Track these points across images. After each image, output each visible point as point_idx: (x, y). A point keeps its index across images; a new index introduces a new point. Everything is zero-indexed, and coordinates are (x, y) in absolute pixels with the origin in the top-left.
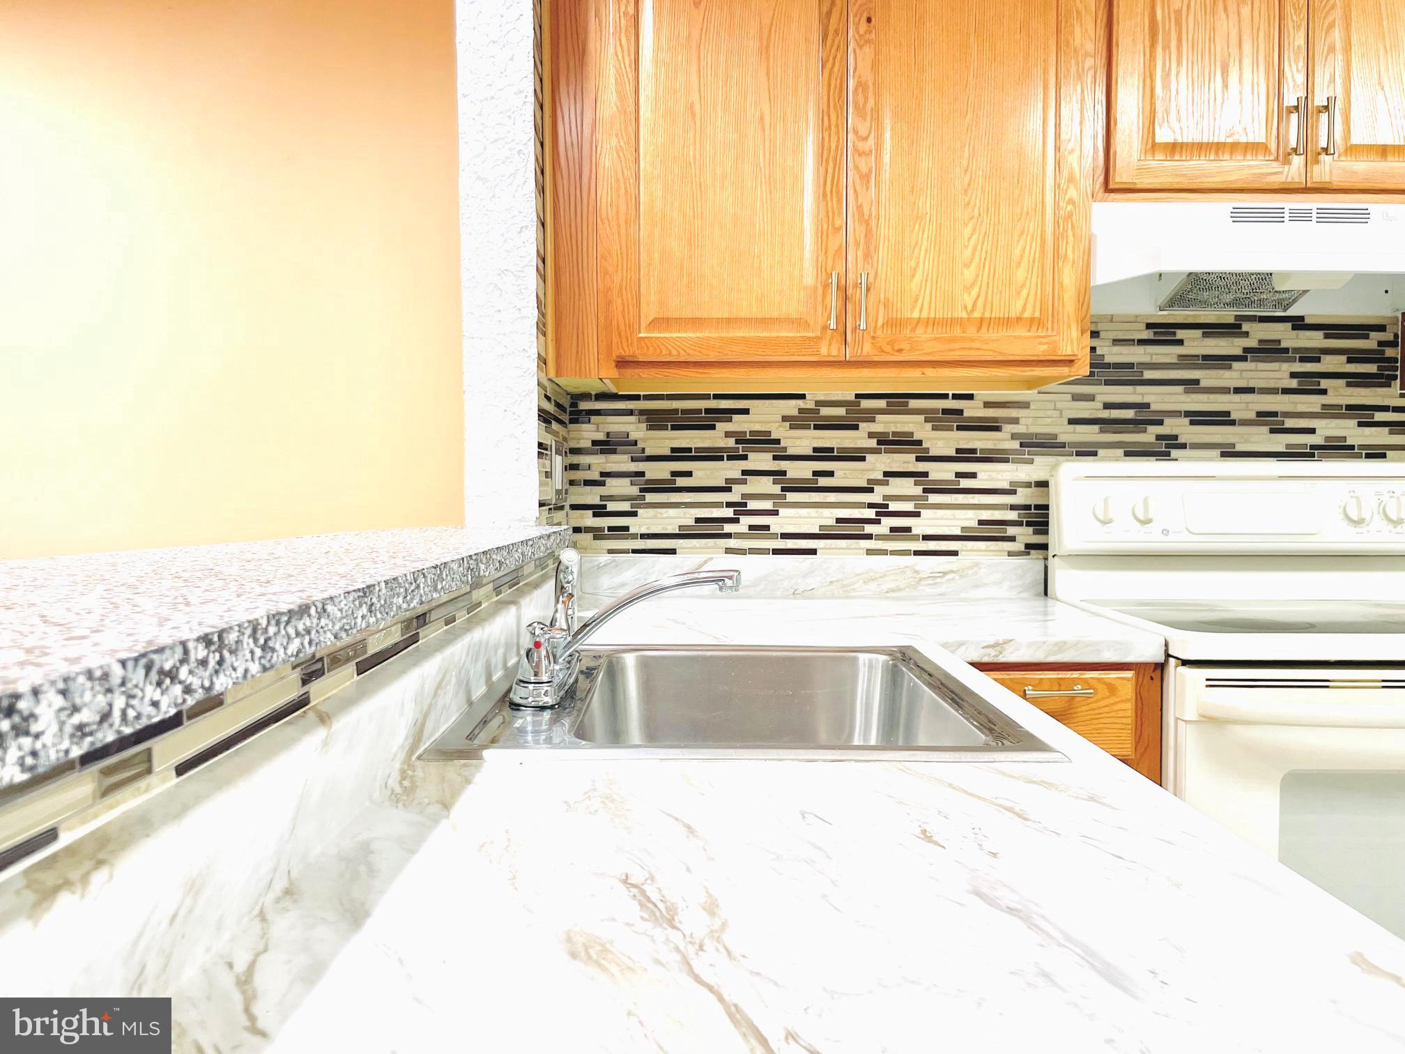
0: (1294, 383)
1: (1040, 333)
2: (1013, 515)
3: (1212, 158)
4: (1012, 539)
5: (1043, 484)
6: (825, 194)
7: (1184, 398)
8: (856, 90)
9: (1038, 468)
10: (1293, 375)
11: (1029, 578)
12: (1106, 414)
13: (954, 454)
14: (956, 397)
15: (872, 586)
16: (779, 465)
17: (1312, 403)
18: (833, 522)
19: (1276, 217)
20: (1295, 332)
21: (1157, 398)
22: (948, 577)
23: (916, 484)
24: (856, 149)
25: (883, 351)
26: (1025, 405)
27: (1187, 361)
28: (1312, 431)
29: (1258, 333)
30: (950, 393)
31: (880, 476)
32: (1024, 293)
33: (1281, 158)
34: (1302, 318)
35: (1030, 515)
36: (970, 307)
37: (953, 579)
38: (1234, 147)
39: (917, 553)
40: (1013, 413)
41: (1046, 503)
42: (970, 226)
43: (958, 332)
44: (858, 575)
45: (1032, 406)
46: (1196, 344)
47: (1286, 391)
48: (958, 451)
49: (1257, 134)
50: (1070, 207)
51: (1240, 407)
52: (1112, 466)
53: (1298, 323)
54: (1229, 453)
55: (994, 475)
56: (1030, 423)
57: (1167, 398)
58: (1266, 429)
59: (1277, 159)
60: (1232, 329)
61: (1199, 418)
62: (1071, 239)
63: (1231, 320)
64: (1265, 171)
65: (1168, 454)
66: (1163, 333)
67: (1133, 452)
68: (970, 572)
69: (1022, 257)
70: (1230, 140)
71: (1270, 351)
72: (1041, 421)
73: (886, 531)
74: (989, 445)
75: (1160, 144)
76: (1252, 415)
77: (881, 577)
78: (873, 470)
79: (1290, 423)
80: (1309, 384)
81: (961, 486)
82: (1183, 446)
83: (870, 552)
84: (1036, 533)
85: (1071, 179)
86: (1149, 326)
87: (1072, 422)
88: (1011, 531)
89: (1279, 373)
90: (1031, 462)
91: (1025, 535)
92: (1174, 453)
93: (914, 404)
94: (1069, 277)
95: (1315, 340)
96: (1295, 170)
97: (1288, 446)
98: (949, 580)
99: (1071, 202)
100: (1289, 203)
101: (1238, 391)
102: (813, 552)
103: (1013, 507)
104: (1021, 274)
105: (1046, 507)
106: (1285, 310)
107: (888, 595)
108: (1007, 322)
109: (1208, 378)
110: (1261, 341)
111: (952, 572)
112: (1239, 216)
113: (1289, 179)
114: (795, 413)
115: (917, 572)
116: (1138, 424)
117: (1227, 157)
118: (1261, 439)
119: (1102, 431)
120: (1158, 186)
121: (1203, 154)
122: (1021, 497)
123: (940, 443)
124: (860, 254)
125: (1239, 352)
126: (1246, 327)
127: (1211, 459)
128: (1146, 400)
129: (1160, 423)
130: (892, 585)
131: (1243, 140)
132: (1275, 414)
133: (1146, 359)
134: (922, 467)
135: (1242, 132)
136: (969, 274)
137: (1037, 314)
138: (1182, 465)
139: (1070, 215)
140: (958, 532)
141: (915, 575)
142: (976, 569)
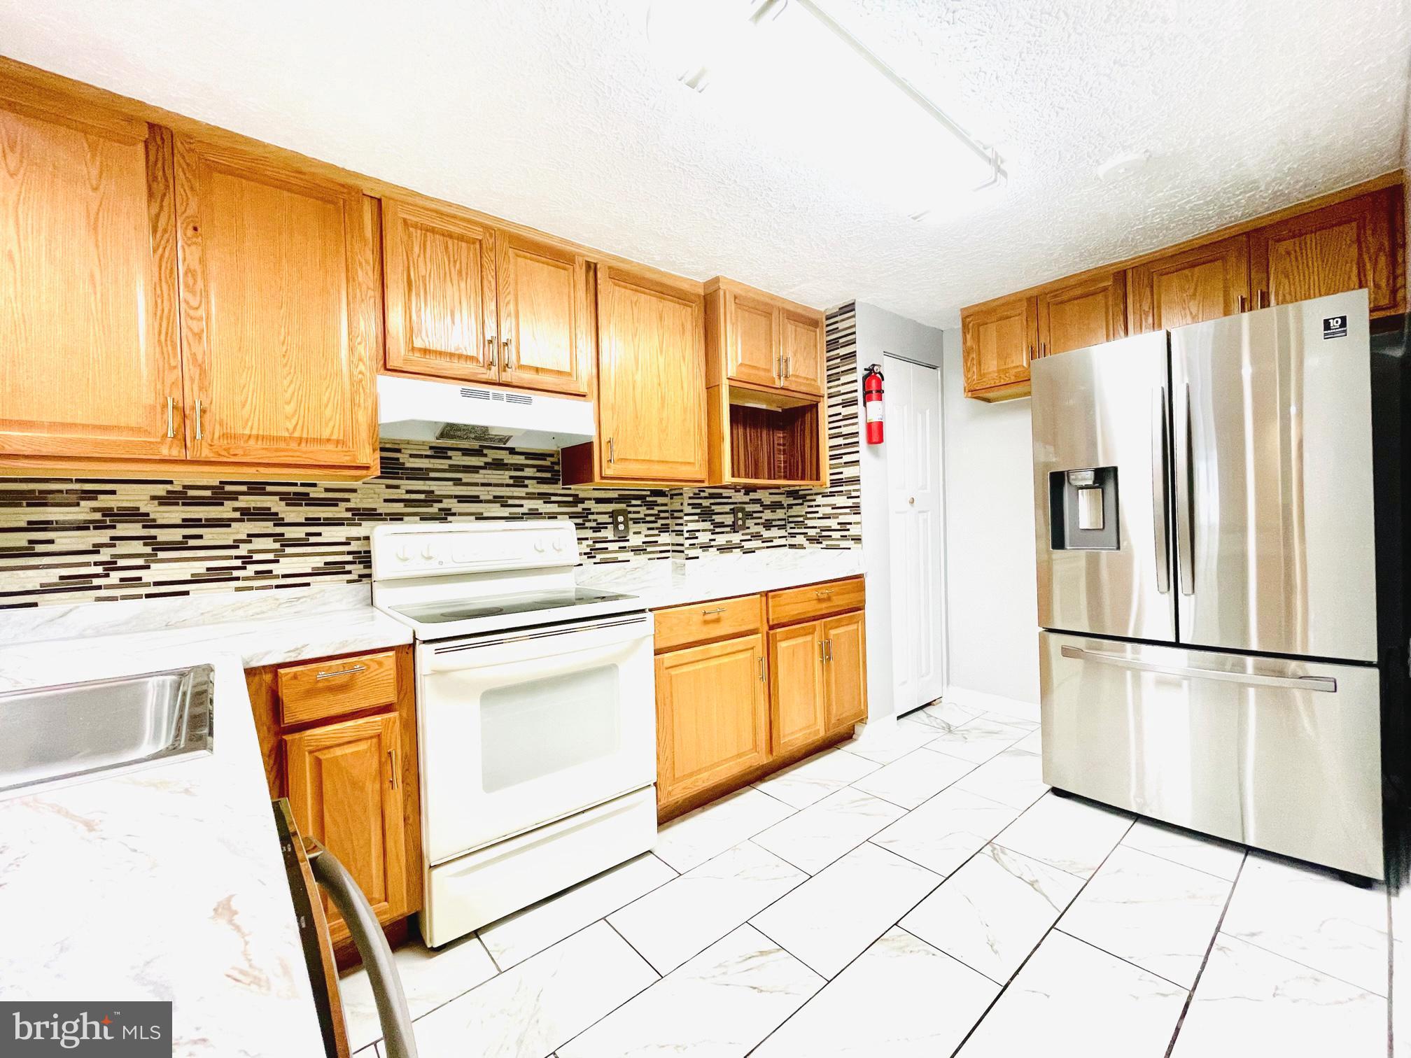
0: (511, 482)
1: (344, 449)
2: (349, 558)
3: (448, 360)
4: (349, 572)
5: (367, 538)
6: (159, 341)
7: (453, 488)
8: (186, 274)
9: (365, 528)
10: (511, 477)
11: (361, 595)
12: (408, 496)
13: (304, 521)
14: (302, 485)
15: (241, 613)
16: (149, 532)
17: (520, 492)
18: (204, 571)
19: (486, 396)
20: (511, 456)
21: (439, 488)
22: (301, 600)
23: (275, 541)
24: (188, 315)
25: (219, 455)
26: (354, 491)
27: (453, 468)
28: (522, 506)
29: (492, 455)
30: (299, 482)
31: (244, 537)
32: (331, 424)
33: (486, 365)
34: (514, 449)
35: (359, 558)
36: (291, 430)
37: (305, 601)
38: (460, 356)
39: (277, 587)
40: (346, 495)
41: (368, 549)
42: (289, 379)
43: (282, 445)
44: (225, 606)
45: (359, 491)
46: (458, 459)
47: (508, 485)
48: (306, 519)
49: (471, 351)
50: (360, 376)
51: (484, 493)
52: (412, 526)
53: (512, 451)
54: (480, 517)
55: (334, 533)
56: (356, 501)
57: (444, 488)
58: (498, 505)
59: (483, 366)
60: (478, 452)
61: (462, 499)
62: (362, 395)
63: (477, 447)
64: (477, 371)
65: (446, 519)
66: (439, 453)
67: (425, 518)
68: (318, 596)
69: (328, 402)
70: (457, 352)
71: (498, 465)
72: (364, 501)
73: (252, 574)
74: (330, 515)
75: (418, 348)
76: (491, 498)
77: (247, 606)
78: (238, 533)
79: (510, 502)
80: (519, 482)
81: (310, 542)
82: (454, 514)
83: (238, 589)
84: (365, 567)
85: (360, 360)
86: (431, 448)
87: (386, 501)
88: (348, 568)
89: (505, 476)
90: (360, 525)
91: (358, 569)
92: (450, 518)
93: (269, 488)
94: (363, 418)
95: (520, 460)
96: (493, 374)
97: (510, 514)
98: (302, 603)
99: (361, 373)
100: (492, 390)
101: (483, 485)
102: (187, 593)
103: (349, 553)
104: (328, 412)
105: (369, 552)
106: (505, 444)
107: (254, 617)
108: (319, 441)
109: (466, 477)
110: (493, 459)
111: (304, 597)
112: (465, 393)
113: (490, 378)
114: (164, 494)
115: (277, 599)
116: (427, 502)
117: (456, 361)
118: (496, 510)
119: (405, 506)
120: (417, 371)
121: (442, 357)
122: (354, 546)
123: (293, 515)
124: (196, 388)
125: (482, 464)
126: (485, 451)
127: (470, 521)
128: (431, 489)
129: (441, 502)
130: (258, 610)
131: (465, 353)
132: (502, 497)
133: (431, 466)
134: (279, 530)
135: (463, 349)
136: (289, 409)
137: (341, 438)
138: (456, 524)
139: (361, 381)
140: (310, 571)
141: (275, 602)
142: (322, 593)
